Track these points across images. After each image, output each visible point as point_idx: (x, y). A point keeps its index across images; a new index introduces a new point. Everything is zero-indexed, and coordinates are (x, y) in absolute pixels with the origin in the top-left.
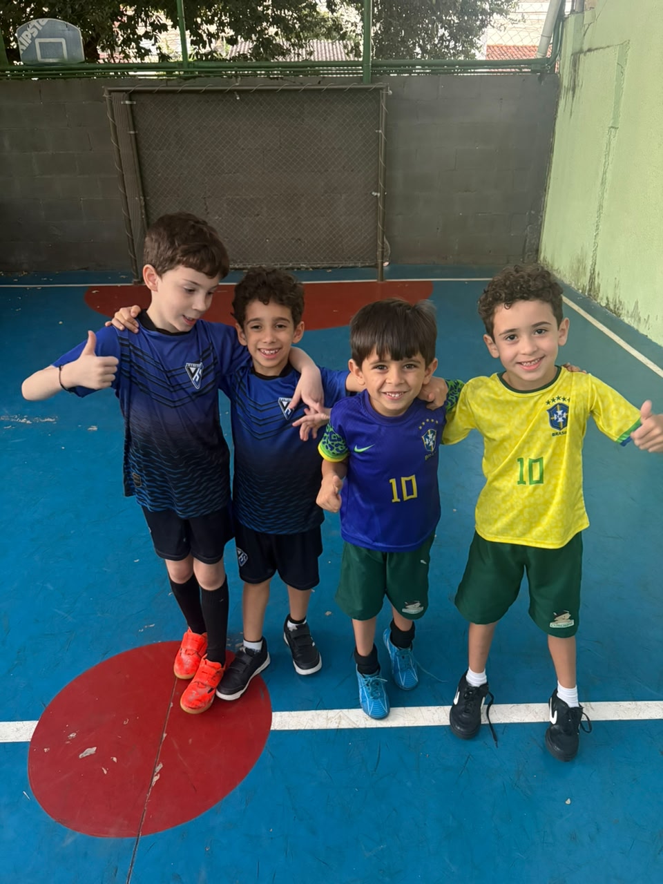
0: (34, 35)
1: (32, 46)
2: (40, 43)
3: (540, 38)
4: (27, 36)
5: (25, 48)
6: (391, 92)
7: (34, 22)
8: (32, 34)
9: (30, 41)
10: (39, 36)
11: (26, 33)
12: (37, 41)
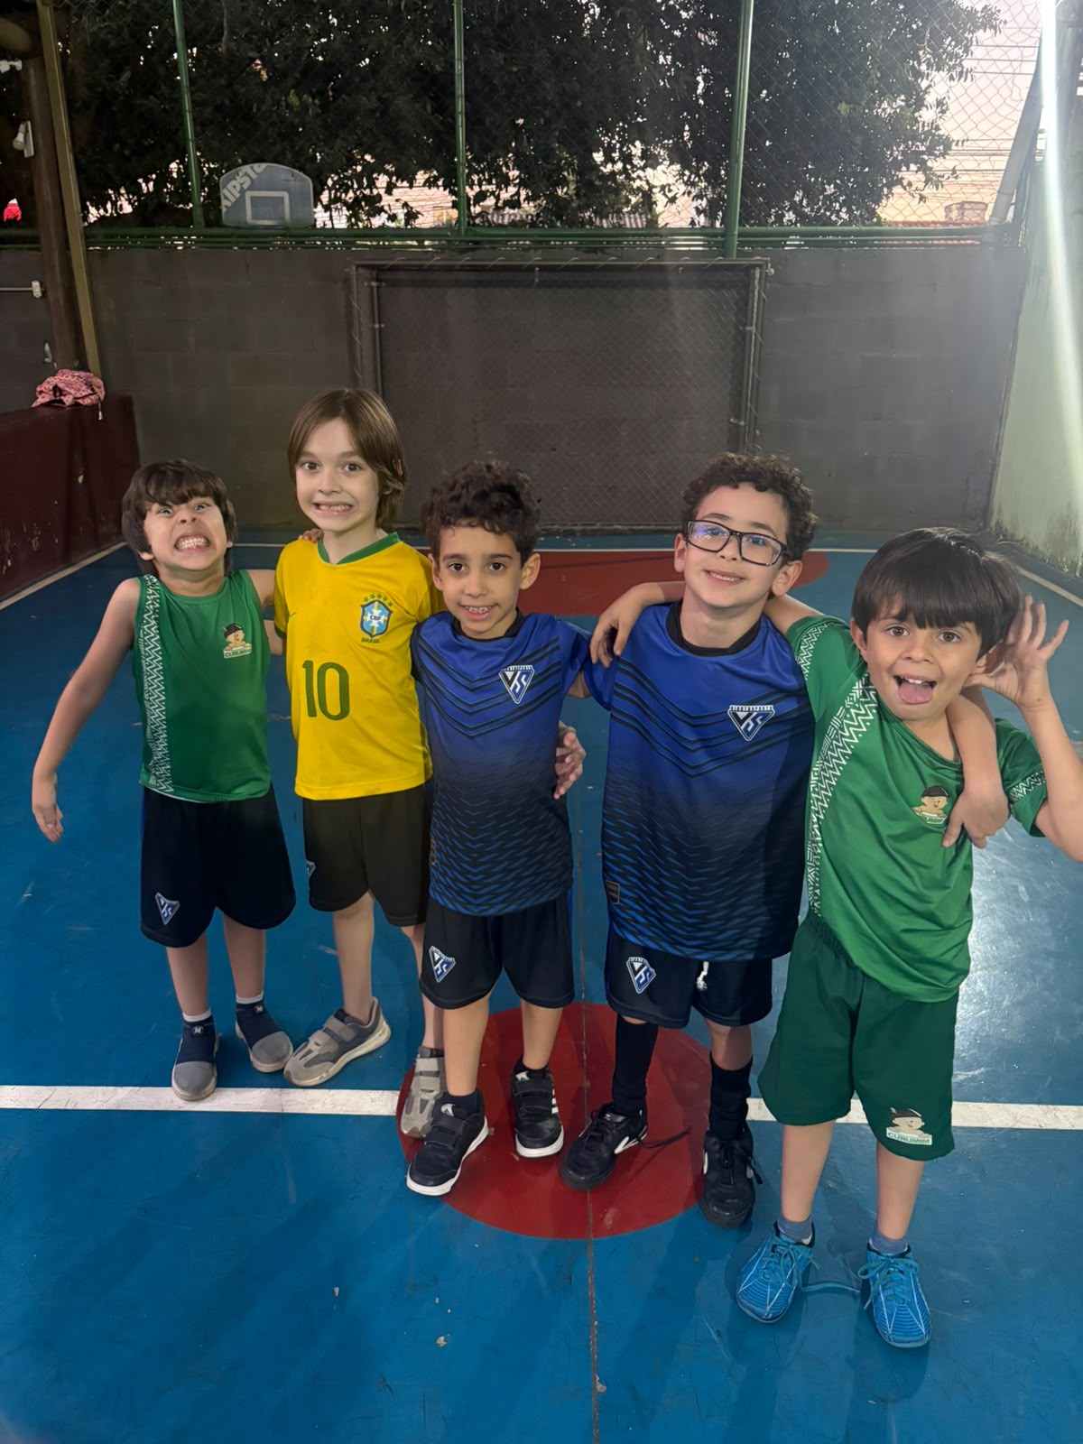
0: (245, 186)
1: (240, 201)
2: (252, 198)
3: (995, 196)
4: (234, 187)
5: (229, 204)
6: (772, 271)
7: (246, 168)
8: (241, 184)
9: (238, 195)
10: (251, 188)
11: (233, 183)
12: (249, 195)
